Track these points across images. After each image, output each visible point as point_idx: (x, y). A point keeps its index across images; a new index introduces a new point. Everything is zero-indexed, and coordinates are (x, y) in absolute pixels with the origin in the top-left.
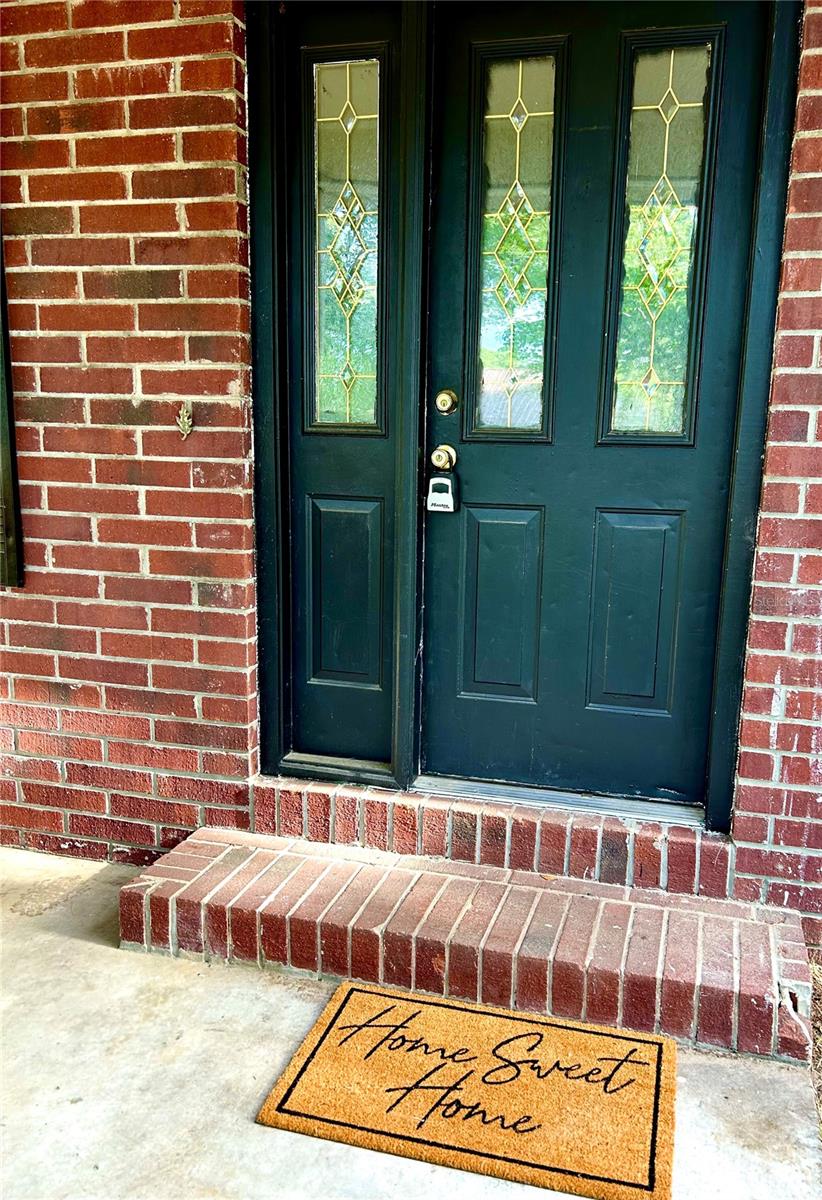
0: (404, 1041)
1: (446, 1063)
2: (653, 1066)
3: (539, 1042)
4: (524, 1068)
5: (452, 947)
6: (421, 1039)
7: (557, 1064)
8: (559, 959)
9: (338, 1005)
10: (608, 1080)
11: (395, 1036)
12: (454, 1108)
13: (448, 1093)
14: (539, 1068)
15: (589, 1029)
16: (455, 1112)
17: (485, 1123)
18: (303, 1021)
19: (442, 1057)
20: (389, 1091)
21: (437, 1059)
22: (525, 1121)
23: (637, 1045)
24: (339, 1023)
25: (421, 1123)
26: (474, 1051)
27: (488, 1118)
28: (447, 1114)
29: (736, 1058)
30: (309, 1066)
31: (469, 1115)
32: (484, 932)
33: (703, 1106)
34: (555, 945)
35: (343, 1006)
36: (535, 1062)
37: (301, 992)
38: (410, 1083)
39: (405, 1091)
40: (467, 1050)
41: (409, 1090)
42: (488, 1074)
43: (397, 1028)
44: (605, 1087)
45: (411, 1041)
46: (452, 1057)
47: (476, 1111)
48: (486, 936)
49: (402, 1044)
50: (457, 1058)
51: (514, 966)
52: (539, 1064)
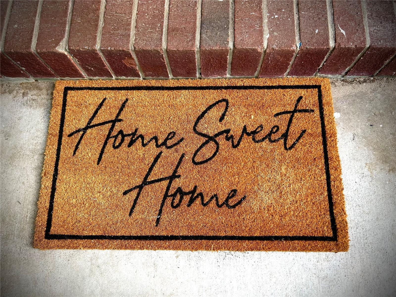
0: (124, 136)
1: (161, 153)
2: (317, 112)
3: (227, 108)
4: (221, 140)
5: (137, 53)
6: (136, 130)
7: (245, 129)
8: (239, 47)
9: (60, 108)
10: (285, 136)
11: (114, 133)
12: (178, 196)
13: (170, 183)
14: (232, 136)
15: (262, 85)
16: (180, 201)
17: (205, 205)
18: (37, 131)
19: (157, 146)
20: (125, 193)
21: (153, 150)
22: (233, 196)
23: (303, 92)
24: (67, 130)
25: (158, 220)
26: (181, 133)
27: (206, 199)
28: (175, 205)
29: (373, 81)
30: (57, 184)
31: (192, 201)
32: (162, 26)
33: (356, 139)
34: (231, 26)
35: (64, 110)
36: (228, 131)
37: (26, 98)
38: (139, 181)
39: (137, 191)
40: (174, 133)
41: (140, 187)
42: (195, 154)
43: (113, 122)
44: (285, 144)
45: (129, 135)
46: (164, 143)
47: (196, 195)
48: (165, 30)
49: (123, 140)
50: (169, 143)
51: (197, 56)
52: (231, 133)
